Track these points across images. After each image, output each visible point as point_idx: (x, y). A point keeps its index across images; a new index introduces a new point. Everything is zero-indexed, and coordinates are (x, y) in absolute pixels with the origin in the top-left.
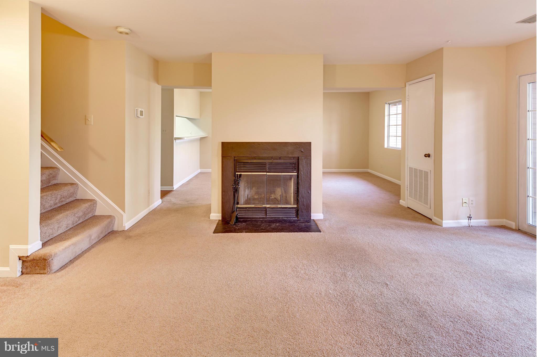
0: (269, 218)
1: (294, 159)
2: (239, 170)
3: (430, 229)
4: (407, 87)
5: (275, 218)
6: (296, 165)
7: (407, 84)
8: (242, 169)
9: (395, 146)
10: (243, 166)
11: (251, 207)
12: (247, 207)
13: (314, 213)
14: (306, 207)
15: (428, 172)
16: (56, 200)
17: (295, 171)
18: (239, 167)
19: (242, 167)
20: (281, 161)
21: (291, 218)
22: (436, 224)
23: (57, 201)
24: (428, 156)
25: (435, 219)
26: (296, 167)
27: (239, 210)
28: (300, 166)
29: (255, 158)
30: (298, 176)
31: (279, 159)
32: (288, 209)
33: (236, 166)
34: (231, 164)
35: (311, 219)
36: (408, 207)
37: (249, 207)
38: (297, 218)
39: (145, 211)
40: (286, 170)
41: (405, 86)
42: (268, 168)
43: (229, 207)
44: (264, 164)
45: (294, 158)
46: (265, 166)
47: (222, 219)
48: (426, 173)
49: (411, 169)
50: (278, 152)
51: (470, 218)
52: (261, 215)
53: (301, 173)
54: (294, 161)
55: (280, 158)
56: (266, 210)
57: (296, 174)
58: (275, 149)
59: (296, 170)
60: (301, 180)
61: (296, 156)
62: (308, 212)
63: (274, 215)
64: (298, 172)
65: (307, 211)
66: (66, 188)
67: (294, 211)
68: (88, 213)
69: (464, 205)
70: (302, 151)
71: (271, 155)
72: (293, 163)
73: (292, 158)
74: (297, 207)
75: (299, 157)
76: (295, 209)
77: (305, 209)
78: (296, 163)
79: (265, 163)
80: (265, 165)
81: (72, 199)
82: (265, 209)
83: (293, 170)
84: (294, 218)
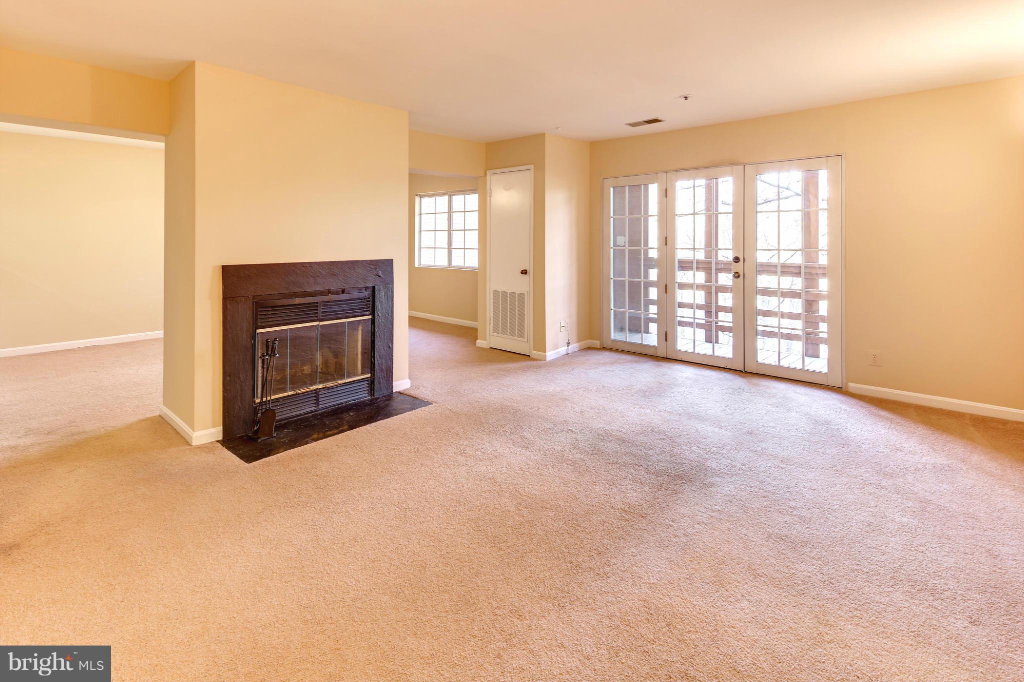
0: (323, 409)
1: (367, 291)
2: (263, 324)
3: (528, 368)
4: (488, 177)
6: (369, 301)
7: (488, 172)
8: (270, 320)
9: (433, 264)
10: (271, 314)
11: (288, 396)
12: (280, 398)
13: (397, 380)
14: (385, 373)
15: (524, 295)
17: (369, 313)
18: (263, 317)
19: (270, 316)
20: (346, 296)
21: (360, 398)
22: (536, 360)
24: (524, 272)
25: (534, 354)
26: (369, 304)
28: (377, 302)
29: (296, 295)
30: (373, 321)
31: (341, 293)
32: (357, 383)
33: (257, 315)
34: (245, 311)
35: (393, 391)
36: (491, 348)
37: (284, 397)
38: (371, 396)
40: (354, 312)
41: (486, 175)
42: (323, 312)
43: (241, 406)
44: (315, 305)
45: (366, 288)
46: (316, 308)
47: (223, 438)
48: (522, 296)
49: (496, 293)
50: (341, 281)
51: (568, 344)
52: (308, 408)
53: (378, 315)
54: (366, 294)
55: (343, 291)
56: (317, 395)
57: (370, 317)
58: (334, 275)
59: (369, 311)
60: (379, 327)
61: (370, 285)
62: (389, 380)
63: (333, 400)
64: (373, 314)
65: (386, 380)
67: (365, 385)
69: (563, 329)
70: (379, 276)
71: (327, 287)
72: (365, 299)
73: (364, 290)
74: (371, 377)
75: (375, 287)
76: (368, 381)
77: (384, 377)
78: (369, 298)
79: (317, 303)
80: (317, 306)
82: (315, 393)
83: (364, 311)
84: (366, 397)
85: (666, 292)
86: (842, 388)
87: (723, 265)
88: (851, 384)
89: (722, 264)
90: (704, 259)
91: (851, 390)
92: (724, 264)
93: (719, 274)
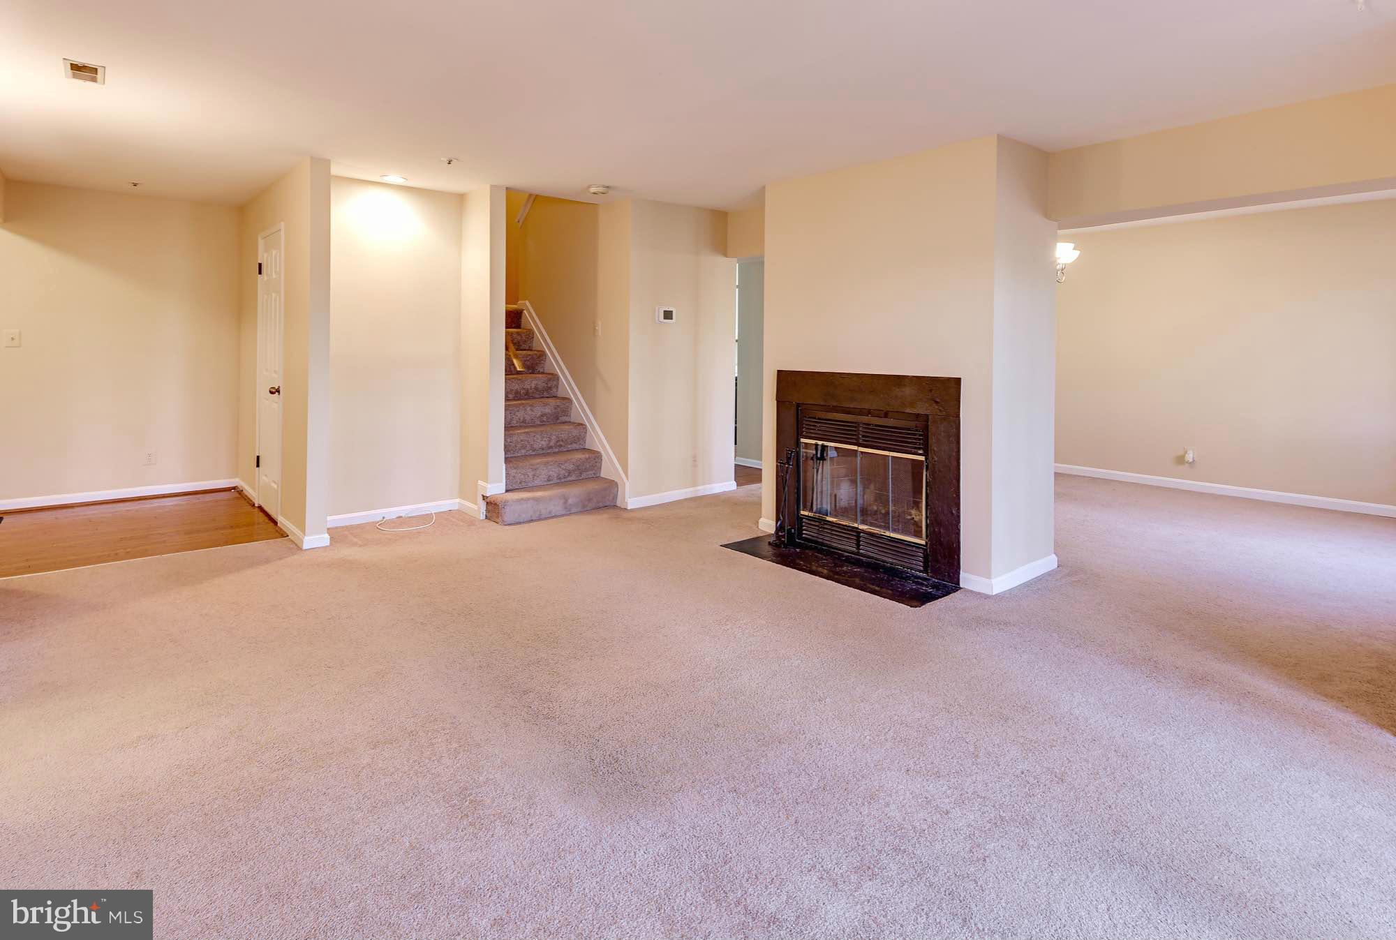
0: (865, 558)
1: (918, 420)
2: (808, 435)
5: (877, 559)
6: (921, 435)
8: (812, 432)
10: (814, 425)
11: (828, 521)
12: (821, 520)
14: (946, 551)
16: (550, 441)
17: (921, 452)
18: (807, 427)
19: (813, 428)
20: (890, 422)
21: (912, 569)
23: (552, 444)
26: (921, 440)
27: (807, 521)
28: (932, 440)
29: (835, 409)
30: (927, 466)
31: (884, 416)
32: (907, 544)
33: (800, 423)
34: (791, 418)
35: (959, 584)
37: (825, 521)
38: (928, 575)
39: (683, 491)
40: (901, 446)
42: (863, 436)
44: (854, 426)
45: (918, 415)
46: (855, 430)
50: (883, 400)
52: (848, 546)
53: (935, 459)
54: (918, 425)
55: (886, 415)
56: (858, 537)
57: (924, 459)
58: (876, 392)
59: (922, 448)
60: (933, 476)
61: (922, 412)
62: (953, 564)
63: (876, 551)
64: (927, 455)
65: (949, 562)
66: (566, 427)
67: (920, 554)
68: (586, 470)
70: (935, 400)
71: (866, 406)
72: (915, 431)
73: (913, 418)
74: (926, 546)
75: (928, 416)
76: (922, 549)
77: (945, 555)
78: (921, 431)
79: (857, 422)
80: (857, 428)
81: (574, 446)
82: (857, 533)
83: (915, 448)
84: (920, 571)
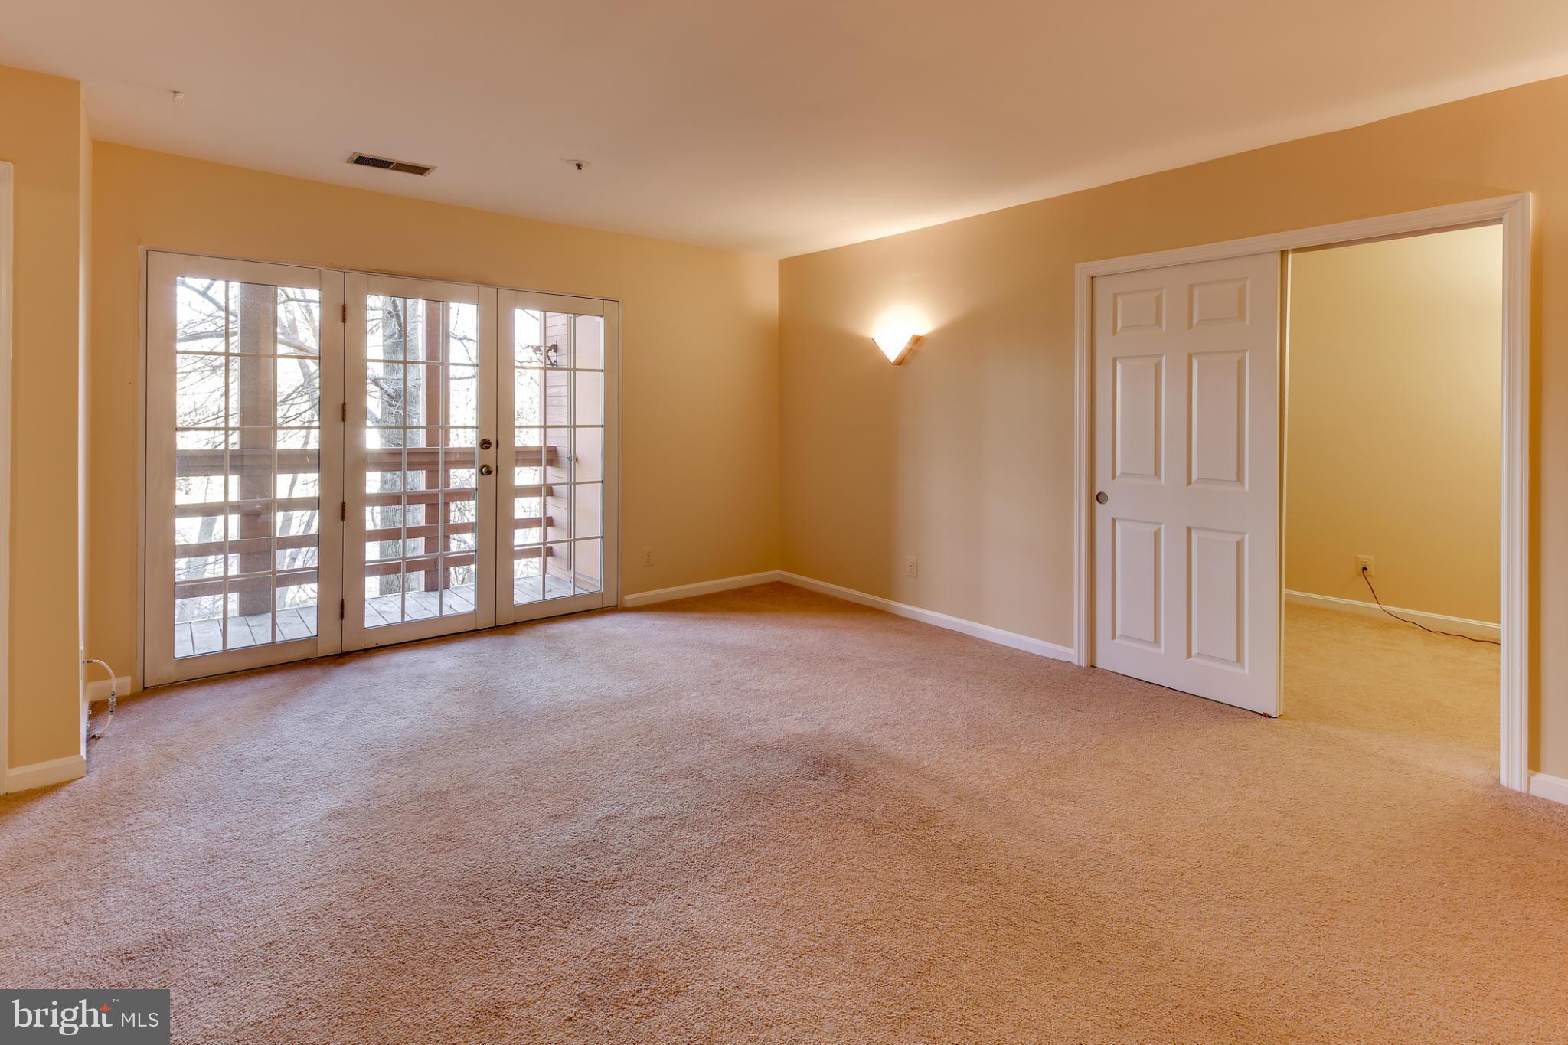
25: (16, 776)
85: (343, 518)
86: (617, 606)
87: (458, 455)
88: (627, 597)
89: (456, 453)
90: (425, 447)
91: (628, 604)
92: (460, 453)
93: (452, 471)
